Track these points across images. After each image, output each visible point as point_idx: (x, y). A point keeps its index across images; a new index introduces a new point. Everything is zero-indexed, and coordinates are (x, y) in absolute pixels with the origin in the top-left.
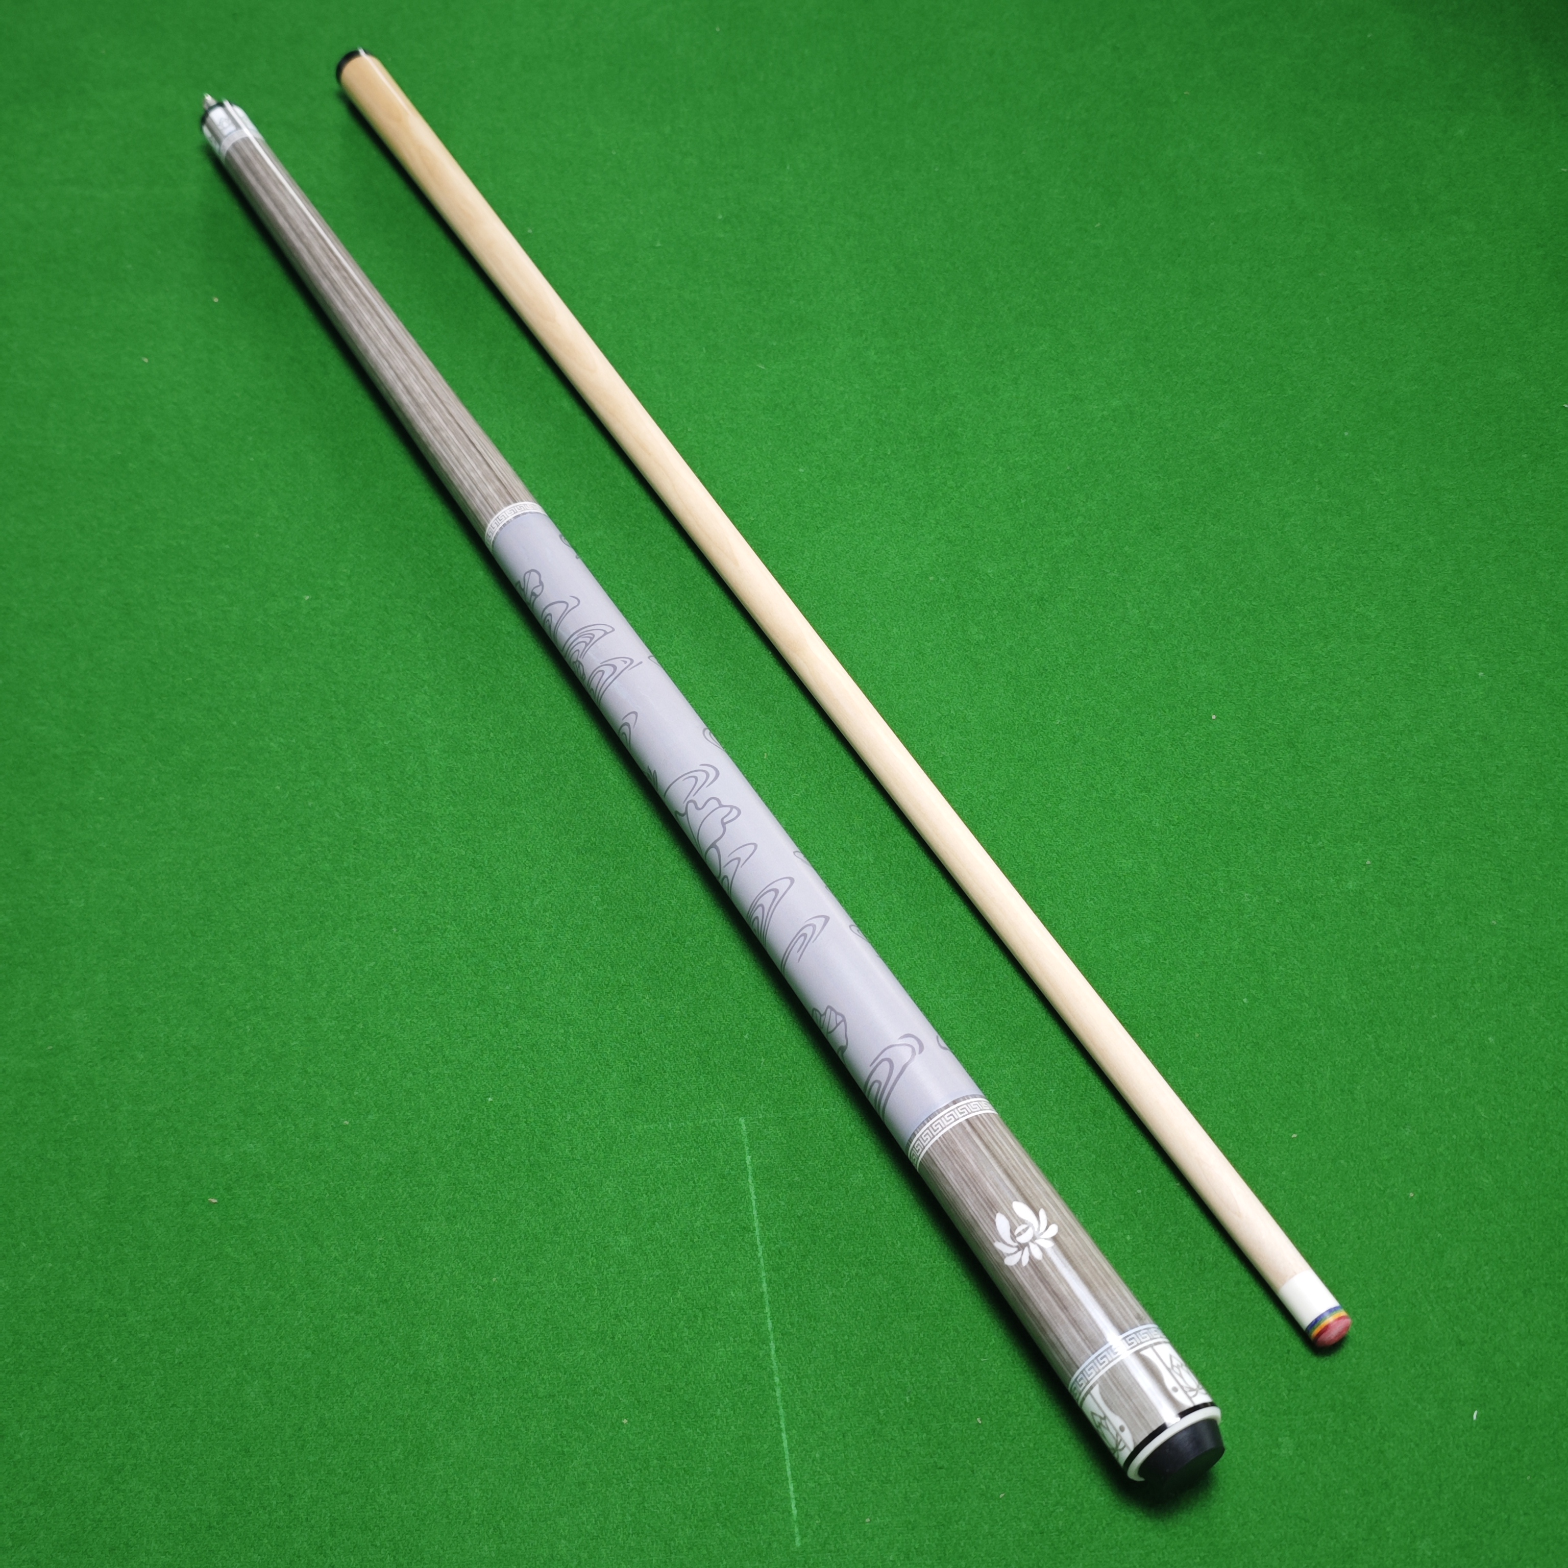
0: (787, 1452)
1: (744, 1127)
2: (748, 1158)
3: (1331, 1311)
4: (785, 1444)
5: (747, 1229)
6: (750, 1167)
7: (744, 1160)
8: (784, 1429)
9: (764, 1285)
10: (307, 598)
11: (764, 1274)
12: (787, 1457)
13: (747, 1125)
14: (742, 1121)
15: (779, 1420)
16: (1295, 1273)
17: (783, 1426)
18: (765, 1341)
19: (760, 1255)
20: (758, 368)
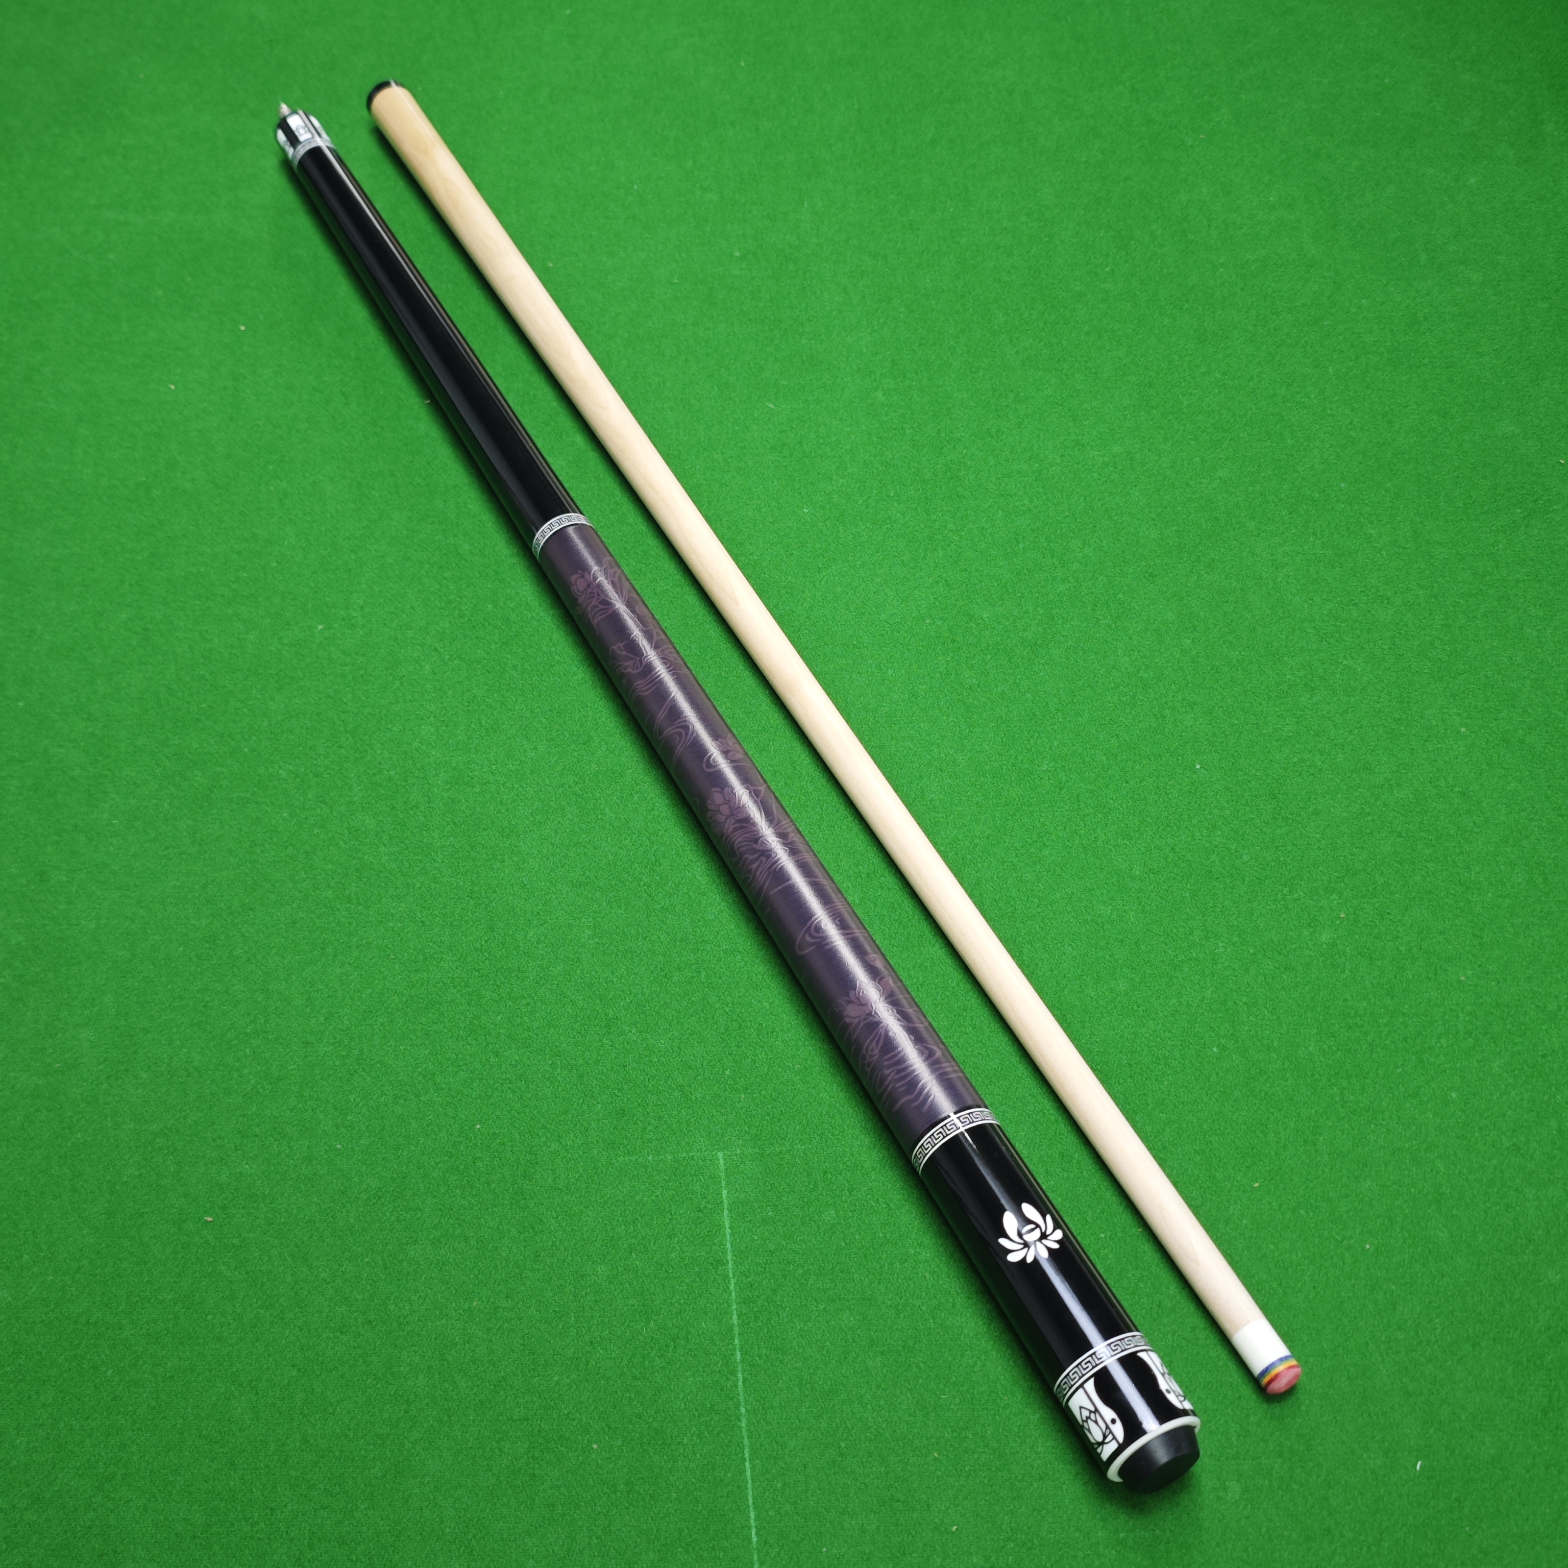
0: (750, 1482)
1: (722, 1162)
2: (725, 1192)
3: (1282, 1360)
4: (748, 1473)
5: (721, 1262)
6: (726, 1202)
7: (721, 1194)
8: (748, 1459)
9: (735, 1317)
10: (320, 627)
11: (734, 1306)
12: (749, 1486)
13: (725, 1159)
14: (720, 1155)
15: (743, 1449)
16: (1249, 1322)
17: (747, 1456)
18: (733, 1373)
19: (732, 1287)
20: (768, 407)
